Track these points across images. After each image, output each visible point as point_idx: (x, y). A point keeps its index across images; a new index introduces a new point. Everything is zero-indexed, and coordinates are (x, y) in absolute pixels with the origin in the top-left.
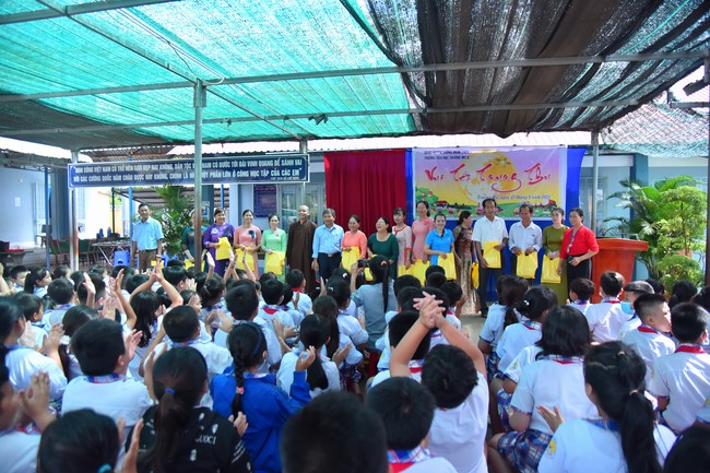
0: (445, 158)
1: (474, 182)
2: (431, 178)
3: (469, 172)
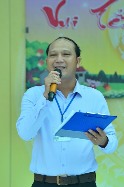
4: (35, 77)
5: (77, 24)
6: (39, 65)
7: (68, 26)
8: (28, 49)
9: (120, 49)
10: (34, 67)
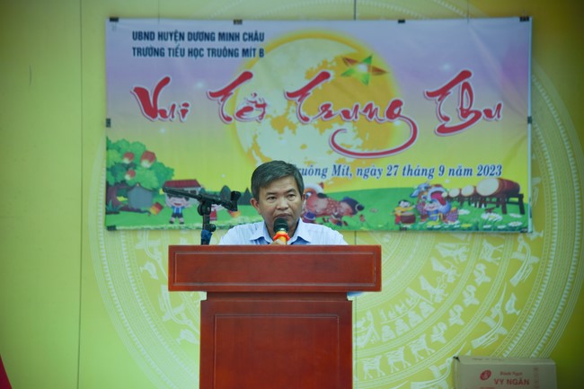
0: (194, 53)
1: (279, 124)
2: (151, 111)
3: (263, 96)
4: (120, 196)
5: (187, 115)
6: (127, 177)
7: (173, 117)
8: (110, 151)
9: (254, 152)
10: (119, 180)
